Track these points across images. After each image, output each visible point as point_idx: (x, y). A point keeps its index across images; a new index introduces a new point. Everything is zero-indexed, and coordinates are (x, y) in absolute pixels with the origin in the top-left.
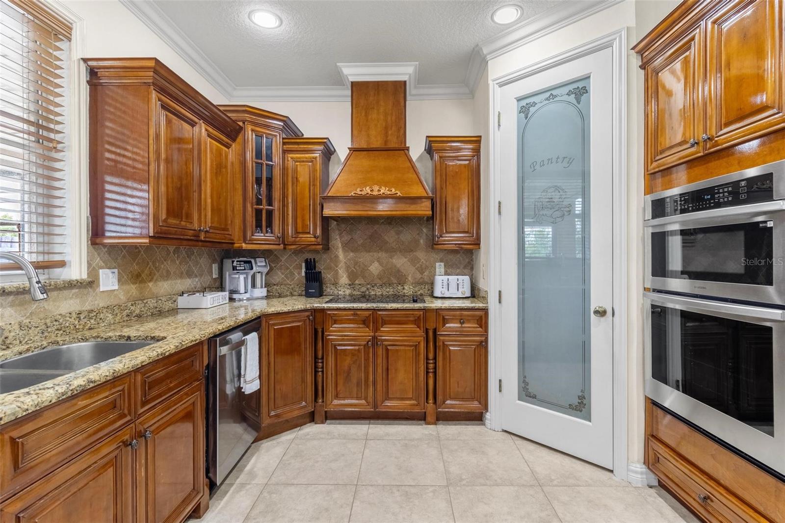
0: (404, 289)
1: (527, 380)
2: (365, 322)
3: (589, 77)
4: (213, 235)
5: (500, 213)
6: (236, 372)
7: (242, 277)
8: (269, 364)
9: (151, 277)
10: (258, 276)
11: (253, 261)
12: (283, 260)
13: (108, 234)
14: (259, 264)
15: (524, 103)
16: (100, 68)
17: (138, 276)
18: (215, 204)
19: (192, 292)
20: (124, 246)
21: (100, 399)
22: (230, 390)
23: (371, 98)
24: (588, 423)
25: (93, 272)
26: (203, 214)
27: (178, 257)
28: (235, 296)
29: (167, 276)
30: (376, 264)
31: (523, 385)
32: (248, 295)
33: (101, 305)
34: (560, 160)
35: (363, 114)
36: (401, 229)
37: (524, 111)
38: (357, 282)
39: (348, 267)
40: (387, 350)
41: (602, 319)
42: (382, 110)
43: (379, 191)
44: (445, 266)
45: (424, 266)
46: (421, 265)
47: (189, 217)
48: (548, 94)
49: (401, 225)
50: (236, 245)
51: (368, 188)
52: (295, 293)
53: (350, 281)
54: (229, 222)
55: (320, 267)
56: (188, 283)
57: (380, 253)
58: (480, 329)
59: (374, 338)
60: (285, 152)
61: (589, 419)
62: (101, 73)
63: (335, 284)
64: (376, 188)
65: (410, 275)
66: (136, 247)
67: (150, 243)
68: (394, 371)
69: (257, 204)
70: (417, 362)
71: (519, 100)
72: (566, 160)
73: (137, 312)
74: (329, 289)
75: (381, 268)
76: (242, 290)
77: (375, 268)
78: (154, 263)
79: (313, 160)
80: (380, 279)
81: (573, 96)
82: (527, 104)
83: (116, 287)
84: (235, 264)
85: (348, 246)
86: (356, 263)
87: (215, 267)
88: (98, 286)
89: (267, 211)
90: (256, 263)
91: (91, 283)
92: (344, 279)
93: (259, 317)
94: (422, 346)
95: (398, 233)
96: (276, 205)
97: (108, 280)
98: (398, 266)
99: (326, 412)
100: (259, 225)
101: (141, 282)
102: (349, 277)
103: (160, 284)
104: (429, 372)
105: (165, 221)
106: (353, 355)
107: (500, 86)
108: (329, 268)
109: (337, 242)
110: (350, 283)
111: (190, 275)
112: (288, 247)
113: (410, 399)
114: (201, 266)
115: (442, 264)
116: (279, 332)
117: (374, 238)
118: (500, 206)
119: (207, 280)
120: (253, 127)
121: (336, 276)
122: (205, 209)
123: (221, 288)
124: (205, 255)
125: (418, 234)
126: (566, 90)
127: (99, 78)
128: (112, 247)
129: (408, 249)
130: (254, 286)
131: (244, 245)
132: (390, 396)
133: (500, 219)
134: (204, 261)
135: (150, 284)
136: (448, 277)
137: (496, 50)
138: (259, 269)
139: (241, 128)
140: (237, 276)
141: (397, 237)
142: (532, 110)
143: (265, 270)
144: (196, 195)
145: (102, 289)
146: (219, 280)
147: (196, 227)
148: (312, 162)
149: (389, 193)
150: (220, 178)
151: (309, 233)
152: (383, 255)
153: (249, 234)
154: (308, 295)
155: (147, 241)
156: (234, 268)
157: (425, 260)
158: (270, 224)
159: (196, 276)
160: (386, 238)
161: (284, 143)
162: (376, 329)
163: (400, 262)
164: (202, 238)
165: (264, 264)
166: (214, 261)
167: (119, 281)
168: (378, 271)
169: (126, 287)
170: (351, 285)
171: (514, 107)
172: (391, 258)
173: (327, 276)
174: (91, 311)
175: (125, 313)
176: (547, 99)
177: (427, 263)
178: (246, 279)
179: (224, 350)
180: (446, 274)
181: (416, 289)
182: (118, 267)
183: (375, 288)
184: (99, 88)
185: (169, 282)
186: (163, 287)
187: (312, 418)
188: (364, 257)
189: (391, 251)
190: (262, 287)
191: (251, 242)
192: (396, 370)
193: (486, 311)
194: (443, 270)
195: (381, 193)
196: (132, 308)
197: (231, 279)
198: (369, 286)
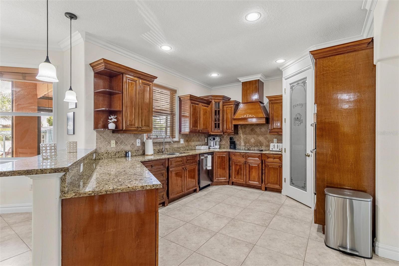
0: (262, 148)
1: (292, 179)
2: (243, 156)
3: (306, 78)
4: (203, 131)
5: (285, 122)
6: (206, 164)
7: (212, 142)
8: (216, 165)
9: (190, 141)
10: (217, 142)
11: (215, 137)
12: (225, 137)
13: (182, 131)
14: (217, 138)
15: (291, 85)
16: (181, 97)
17: (188, 141)
18: (204, 123)
19: (199, 145)
20: (185, 134)
21: (180, 159)
22: (204, 168)
23: (248, 86)
24: (306, 192)
25: (179, 139)
26: (200, 126)
27: (196, 136)
28: (210, 147)
29: (194, 141)
30: (253, 139)
31: (291, 180)
32: (214, 147)
33: (181, 146)
34: (300, 105)
35: (245, 92)
36: (261, 127)
37: (291, 88)
38: (247, 145)
39: (244, 140)
40: (249, 165)
41: (309, 158)
42: (251, 89)
43: (249, 116)
44: (277, 140)
45: (269, 140)
46: (268, 140)
47: (197, 127)
48: (297, 83)
49: (261, 126)
50: (210, 133)
51: (245, 115)
52: (228, 148)
53: (245, 144)
54: (208, 127)
55: (235, 140)
56: (199, 143)
57: (254, 135)
58: (280, 161)
59: (246, 161)
60: (223, 106)
61: (306, 191)
62: (181, 98)
63: (240, 145)
64: (248, 115)
65: (264, 143)
66: (187, 134)
67: (189, 133)
68: (251, 172)
69: (215, 122)
70: (259, 170)
71: (290, 84)
72: (301, 105)
73: (187, 149)
74: (238, 147)
75: (254, 140)
76: (212, 146)
77: (253, 140)
78: (191, 138)
79: (231, 107)
80: (254, 144)
81: (303, 83)
82: (292, 86)
83: (183, 143)
84: (210, 138)
85: (244, 133)
86: (246, 139)
87: (206, 139)
88: (180, 142)
89: (218, 123)
90: (216, 138)
91: (179, 142)
92: (243, 144)
93: (213, 152)
94: (260, 165)
95: (260, 129)
96: (221, 121)
97: (182, 141)
98: (260, 140)
99: (232, 182)
100: (216, 127)
101: (188, 142)
102: (244, 143)
103: (192, 143)
104: (263, 174)
105: (192, 128)
106: (240, 166)
107: (285, 80)
108: (238, 140)
109: (240, 131)
110: (244, 145)
111: (199, 141)
112: (224, 133)
113: (256, 181)
114: (202, 139)
115: (276, 139)
116: (219, 157)
117: (252, 130)
118: (285, 120)
119: (204, 143)
120: (214, 100)
121: (240, 143)
122: (201, 124)
123: (208, 145)
124: (203, 136)
125: (267, 129)
126: (301, 82)
127: (181, 99)
128: (183, 134)
129: (263, 134)
130: (216, 145)
131: (212, 133)
132: (250, 180)
133: (285, 124)
134: (203, 137)
135: (190, 143)
136: (278, 144)
137: (284, 68)
138: (217, 140)
139: (211, 101)
140: (211, 142)
141: (260, 130)
142: (294, 88)
143: (219, 140)
144: (199, 121)
145: (181, 143)
146: (207, 143)
147: (199, 129)
148: (231, 108)
149: (252, 116)
150: (205, 116)
151: (230, 129)
152: (255, 136)
153: (213, 130)
154: (230, 148)
155: (188, 133)
156: (210, 139)
157: (270, 138)
158: (219, 127)
159: (201, 141)
160: (256, 130)
161: (223, 103)
162: (246, 159)
163: (261, 138)
164: (200, 132)
165: (218, 138)
166: (206, 138)
167: (184, 141)
168: (254, 141)
169: (185, 143)
170: (245, 146)
171: (289, 87)
172: (258, 137)
173: (237, 143)
174: (179, 147)
175: (185, 149)
176: (297, 84)
177: (271, 139)
178: (213, 143)
179: (202, 157)
180: (278, 143)
181: (266, 148)
182: (184, 138)
183: (252, 147)
184: (181, 101)
185: (194, 142)
186: (193, 144)
187: (228, 183)
188: (249, 137)
189: (258, 135)
190: (218, 145)
191: (214, 132)
192: (252, 172)
193: (282, 155)
194: (276, 142)
195: (249, 117)
196: (186, 148)
197: (210, 143)
198: (250, 146)
